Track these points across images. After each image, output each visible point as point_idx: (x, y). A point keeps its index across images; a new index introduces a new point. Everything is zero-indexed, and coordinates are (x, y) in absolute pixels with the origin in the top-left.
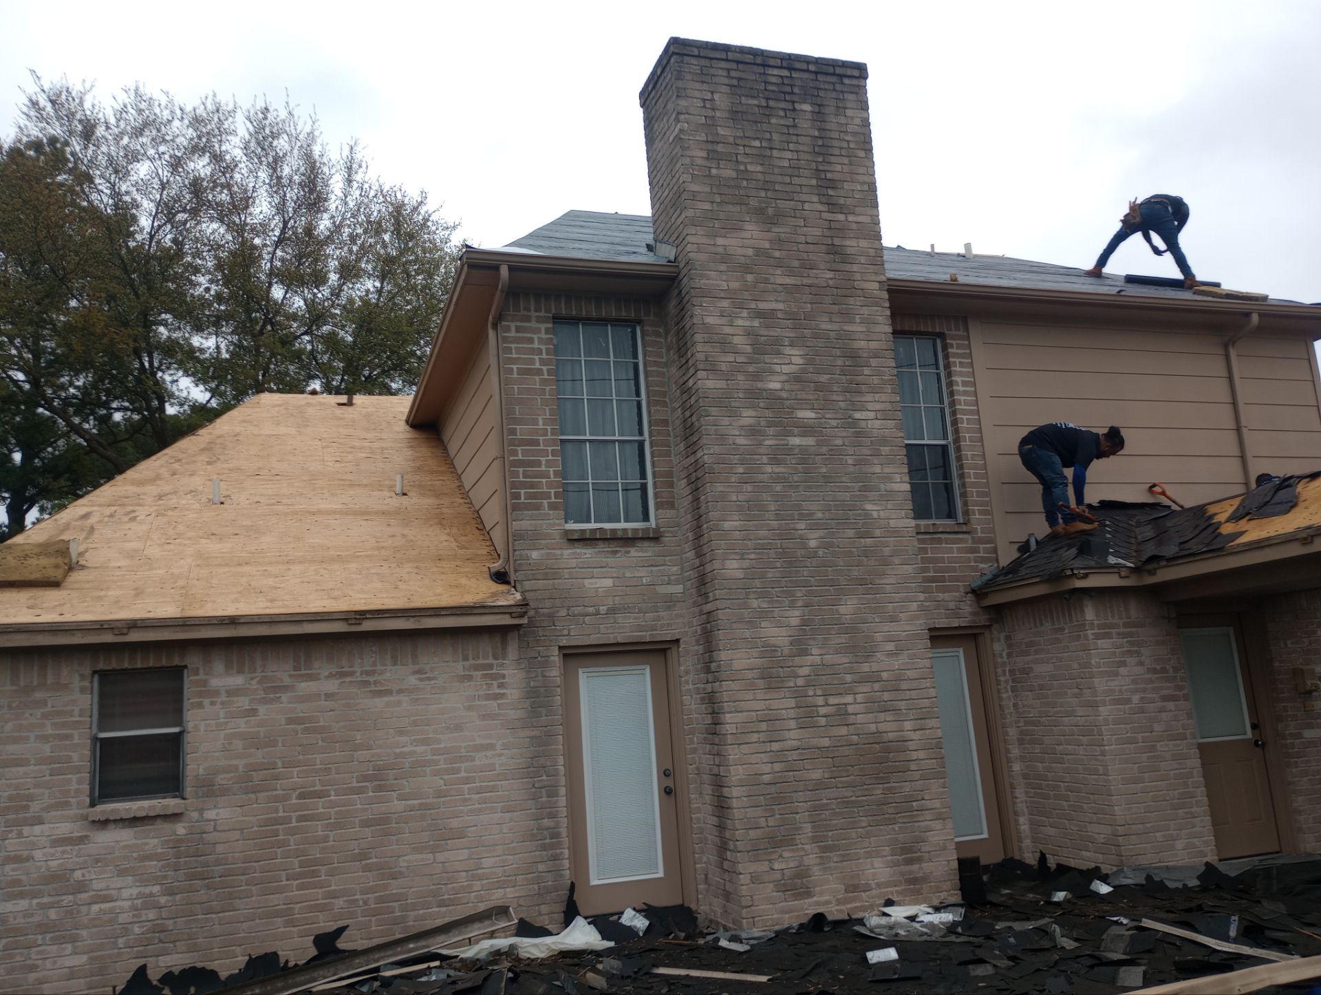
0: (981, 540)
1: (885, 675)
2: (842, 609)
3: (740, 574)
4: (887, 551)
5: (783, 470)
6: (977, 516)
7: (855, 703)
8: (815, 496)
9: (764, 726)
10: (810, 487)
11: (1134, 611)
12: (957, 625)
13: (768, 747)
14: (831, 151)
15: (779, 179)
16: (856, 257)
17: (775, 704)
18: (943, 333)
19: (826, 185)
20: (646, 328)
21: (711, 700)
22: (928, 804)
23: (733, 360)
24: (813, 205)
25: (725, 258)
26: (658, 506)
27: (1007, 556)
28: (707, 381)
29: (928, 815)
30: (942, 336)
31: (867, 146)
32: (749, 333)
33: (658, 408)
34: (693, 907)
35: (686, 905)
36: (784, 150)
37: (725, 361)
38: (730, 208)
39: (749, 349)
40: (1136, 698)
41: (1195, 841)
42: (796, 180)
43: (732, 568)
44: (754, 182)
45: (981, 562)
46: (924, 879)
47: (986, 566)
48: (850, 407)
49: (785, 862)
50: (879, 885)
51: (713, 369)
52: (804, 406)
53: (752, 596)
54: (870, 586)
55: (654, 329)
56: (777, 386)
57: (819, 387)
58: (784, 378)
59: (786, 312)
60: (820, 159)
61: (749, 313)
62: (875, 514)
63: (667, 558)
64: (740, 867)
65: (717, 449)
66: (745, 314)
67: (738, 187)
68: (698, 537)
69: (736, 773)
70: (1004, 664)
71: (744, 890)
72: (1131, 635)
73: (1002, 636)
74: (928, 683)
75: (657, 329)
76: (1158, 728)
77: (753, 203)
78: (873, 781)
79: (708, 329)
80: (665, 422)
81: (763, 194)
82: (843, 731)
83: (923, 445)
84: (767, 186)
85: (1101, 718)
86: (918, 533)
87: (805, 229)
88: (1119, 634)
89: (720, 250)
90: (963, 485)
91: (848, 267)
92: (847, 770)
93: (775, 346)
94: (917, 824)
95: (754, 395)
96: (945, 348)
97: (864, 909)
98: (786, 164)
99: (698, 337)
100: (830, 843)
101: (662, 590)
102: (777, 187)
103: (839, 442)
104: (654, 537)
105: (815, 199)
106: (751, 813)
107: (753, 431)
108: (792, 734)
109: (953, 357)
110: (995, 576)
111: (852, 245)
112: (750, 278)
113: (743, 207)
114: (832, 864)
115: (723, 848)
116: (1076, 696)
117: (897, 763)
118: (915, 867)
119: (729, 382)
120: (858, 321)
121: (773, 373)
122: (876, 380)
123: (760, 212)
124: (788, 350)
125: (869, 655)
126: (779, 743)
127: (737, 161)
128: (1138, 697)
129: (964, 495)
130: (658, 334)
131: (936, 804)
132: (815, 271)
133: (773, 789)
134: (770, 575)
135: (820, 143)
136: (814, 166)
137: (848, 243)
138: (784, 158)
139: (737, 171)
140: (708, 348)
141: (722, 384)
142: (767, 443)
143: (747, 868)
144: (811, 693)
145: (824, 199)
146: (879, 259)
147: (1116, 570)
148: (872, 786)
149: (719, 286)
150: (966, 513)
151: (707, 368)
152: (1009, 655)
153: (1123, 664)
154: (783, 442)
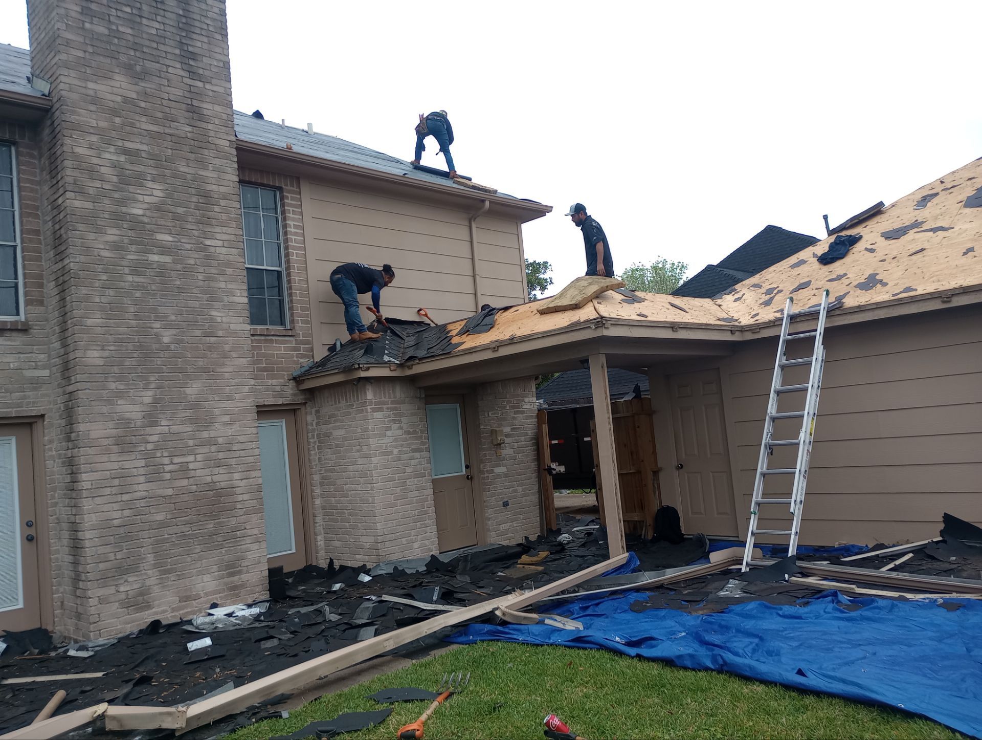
0: (303, 343)
1: (220, 440)
2: (188, 391)
3: (100, 362)
4: (227, 347)
5: (143, 280)
6: (300, 325)
7: (195, 461)
8: (170, 303)
9: (116, 482)
10: (166, 295)
11: (399, 392)
12: (281, 403)
13: (119, 498)
14: (193, 29)
15: (147, 43)
16: (211, 118)
17: (127, 465)
18: (281, 187)
19: (188, 57)
20: (21, 149)
21: (71, 464)
22: (249, 532)
23: (100, 186)
24: (176, 70)
25: (95, 100)
26: (27, 303)
27: (320, 353)
28: (75, 201)
29: (248, 540)
30: (280, 189)
31: (223, 32)
32: (114, 166)
33: (30, 219)
34: (50, 628)
35: (43, 628)
36: (153, 20)
37: (93, 186)
38: (101, 59)
39: (115, 179)
40: (396, 451)
41: (426, 542)
42: (161, 47)
43: (94, 357)
44: (124, 41)
45: (301, 358)
46: (243, 586)
47: (305, 361)
48: (202, 236)
49: (129, 585)
50: (207, 594)
51: (81, 191)
52: (163, 231)
53: (110, 379)
54: (212, 373)
55: (28, 151)
56: (140, 212)
57: (176, 217)
58: (146, 206)
59: (149, 153)
60: (184, 34)
61: (116, 149)
62: (219, 319)
63: (35, 347)
64: (90, 593)
65: (83, 258)
66: (112, 149)
67: (110, 43)
68: (64, 331)
69: (89, 520)
70: (313, 430)
71: (93, 610)
72: (396, 409)
73: (313, 411)
74: (254, 445)
75: (32, 151)
76: (408, 470)
77: (123, 58)
78: (207, 518)
79: (77, 157)
80: (37, 232)
81: (132, 53)
82: (185, 482)
83: (263, 270)
84: (136, 47)
85: (372, 465)
86: (252, 335)
87: (169, 88)
88: (387, 408)
89: (91, 93)
90: (291, 301)
91: (204, 125)
92: (186, 512)
93: (139, 180)
94: (239, 547)
95: (118, 218)
96: (282, 199)
97: (193, 613)
98: (154, 32)
99: (67, 163)
100: (169, 567)
101: (28, 373)
102: (145, 50)
103: (192, 262)
104: (24, 329)
105: (178, 65)
106: (101, 550)
107: (116, 247)
108: (141, 487)
109: (288, 206)
110: (311, 368)
111: (208, 108)
112: (118, 120)
113: (113, 60)
114: (170, 583)
115: (77, 579)
116: (358, 451)
117: (227, 504)
118: (236, 578)
119: (96, 204)
120: (211, 169)
121: (137, 201)
122: (224, 217)
123: (129, 69)
124: (150, 184)
125: (208, 426)
126: (129, 494)
127: (110, 21)
128: (397, 450)
129: (291, 309)
130: (32, 156)
131: (255, 531)
132: (175, 123)
133: (122, 530)
134: (127, 363)
135: (184, 20)
136: (178, 38)
137: (205, 105)
138: (152, 27)
139: (109, 29)
140: (76, 173)
141: (89, 205)
142: (129, 257)
143: (95, 593)
144: (159, 455)
145: (185, 67)
146: (230, 122)
147: (388, 365)
148: (205, 522)
149: (89, 123)
150: (292, 322)
151: (75, 190)
152: (317, 424)
153: (389, 428)
154: (143, 258)
